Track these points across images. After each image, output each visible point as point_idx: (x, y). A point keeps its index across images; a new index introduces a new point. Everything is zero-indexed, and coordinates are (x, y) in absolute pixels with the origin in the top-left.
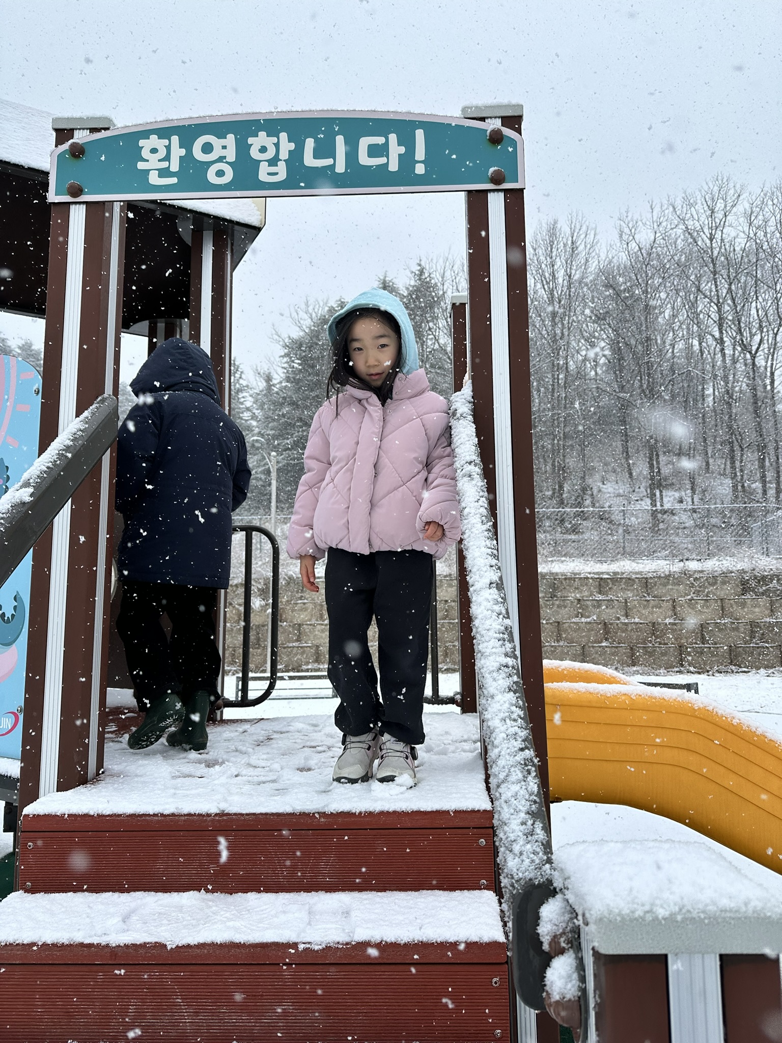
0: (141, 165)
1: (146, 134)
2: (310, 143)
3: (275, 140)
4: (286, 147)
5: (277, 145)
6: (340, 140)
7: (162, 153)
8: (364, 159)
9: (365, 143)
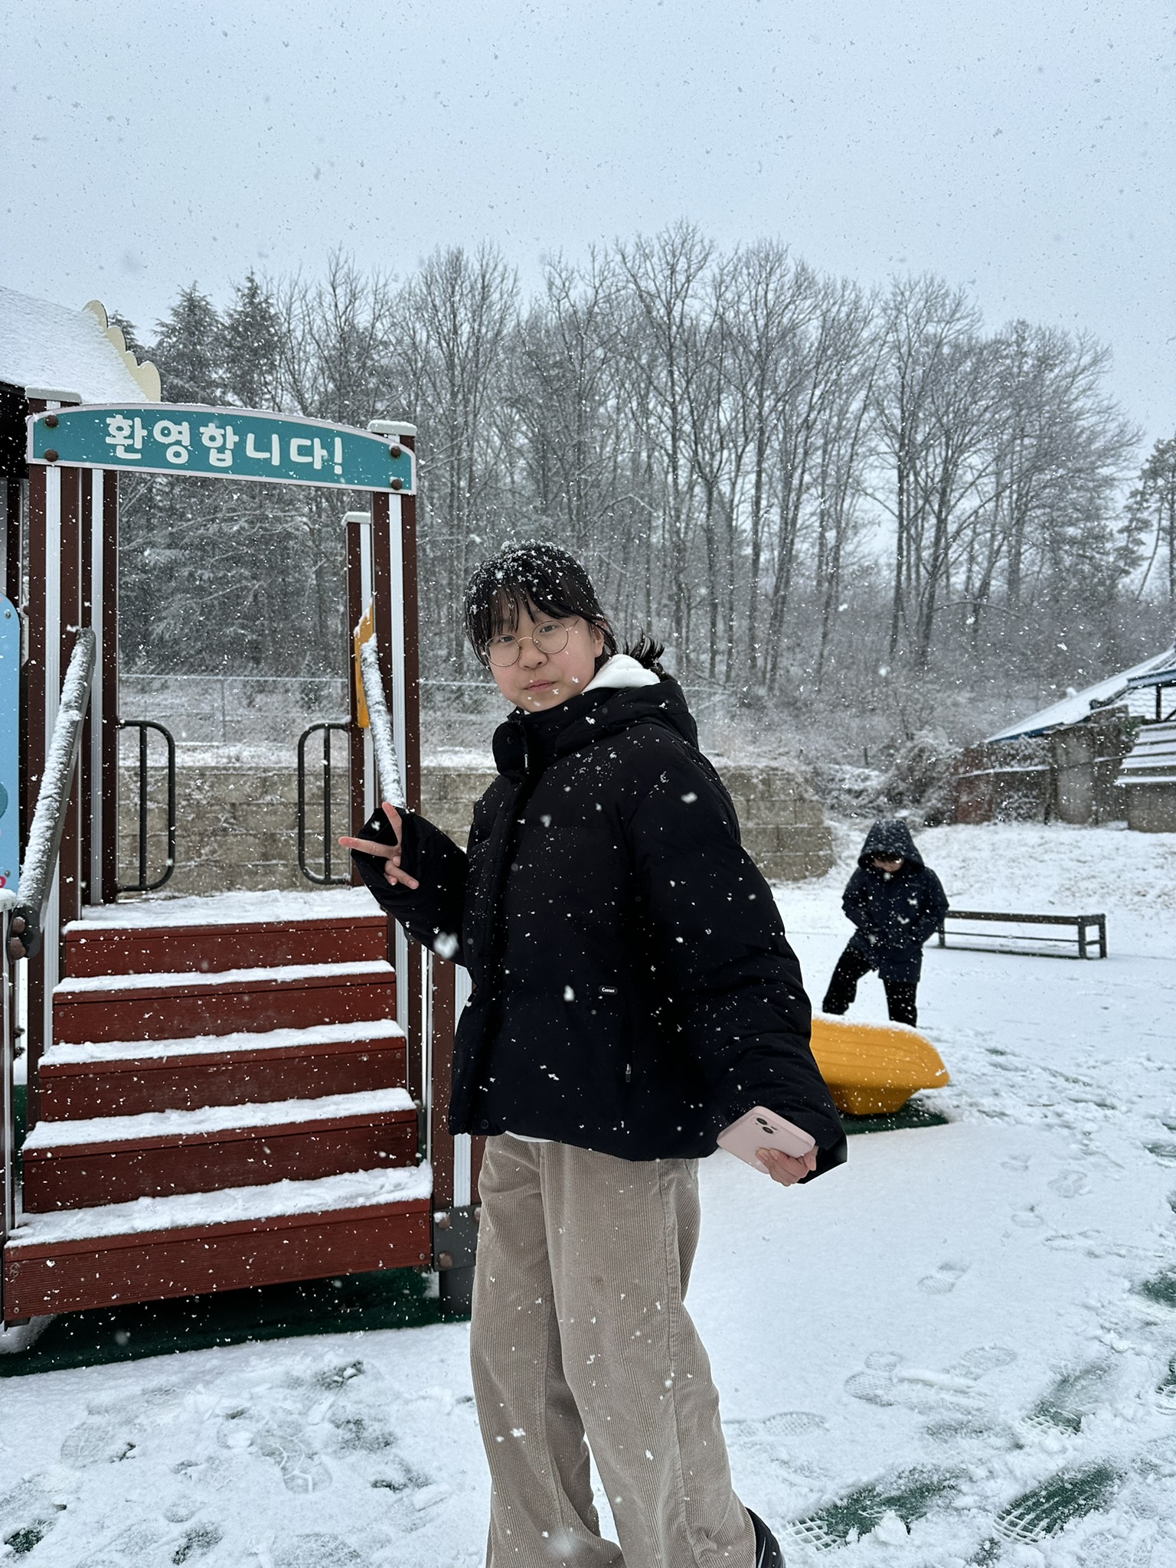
0: (108, 440)
1: (111, 413)
2: (251, 437)
3: (223, 432)
4: (232, 439)
5: (224, 436)
6: (275, 438)
7: (127, 432)
8: (294, 456)
9: (295, 443)
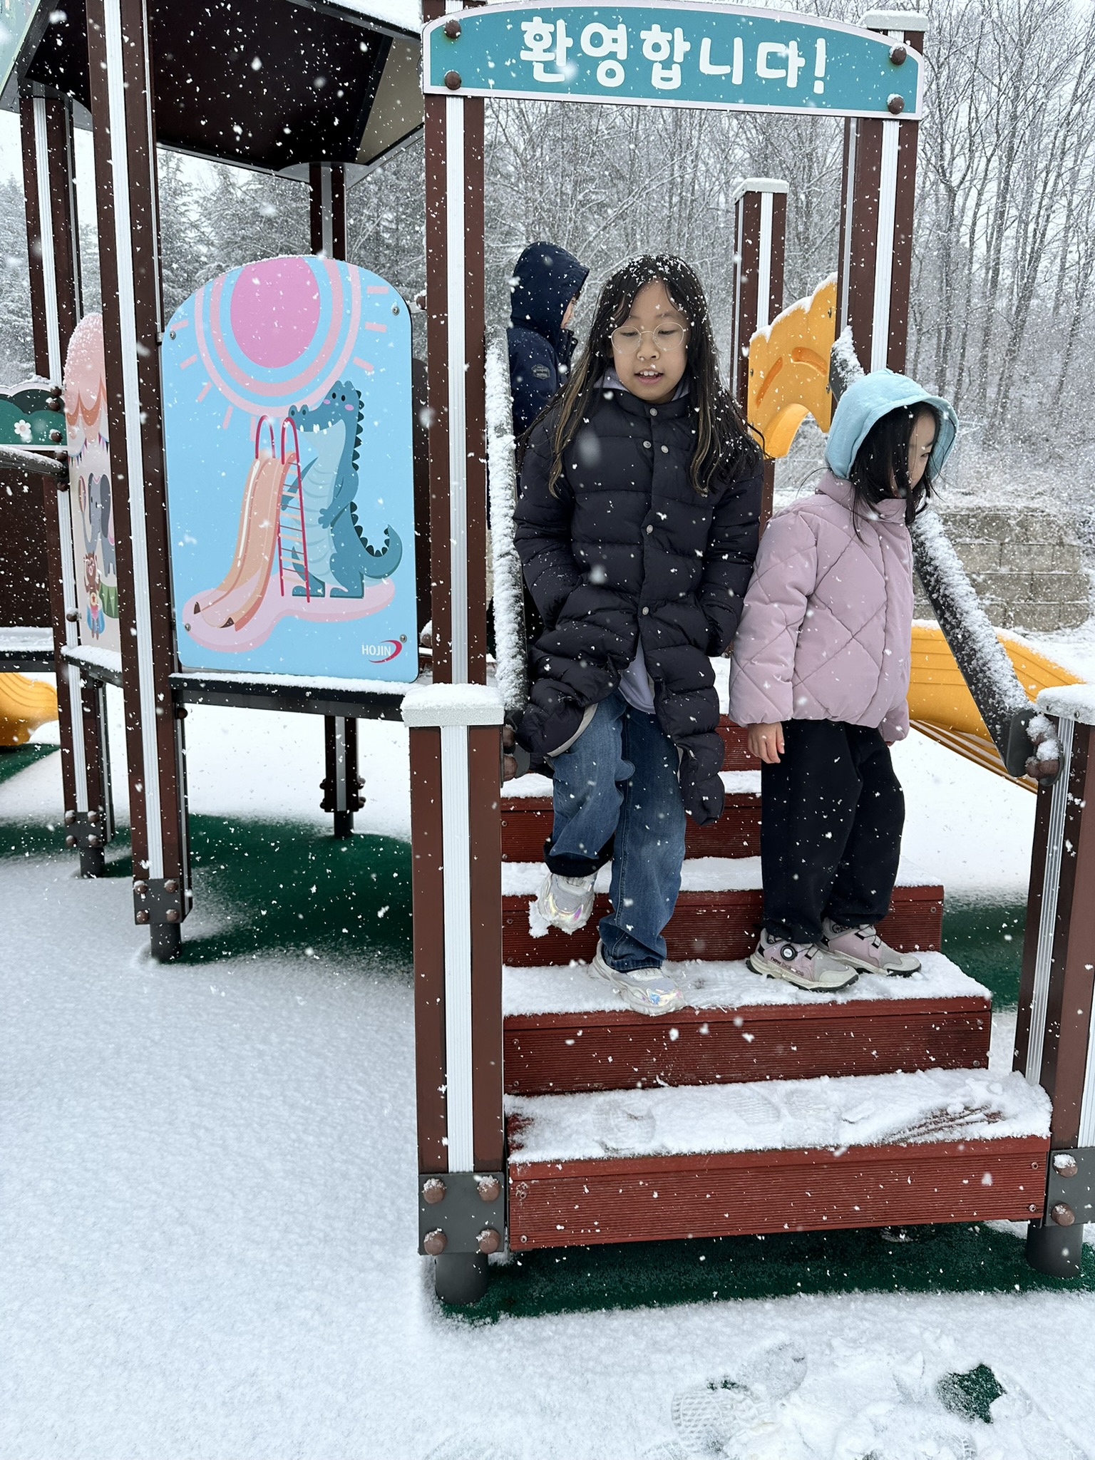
0: (524, 55)
1: (529, 15)
2: (706, 43)
3: (669, 36)
4: (682, 47)
5: (671, 43)
6: (738, 42)
7: (547, 41)
8: (763, 71)
9: (764, 48)
